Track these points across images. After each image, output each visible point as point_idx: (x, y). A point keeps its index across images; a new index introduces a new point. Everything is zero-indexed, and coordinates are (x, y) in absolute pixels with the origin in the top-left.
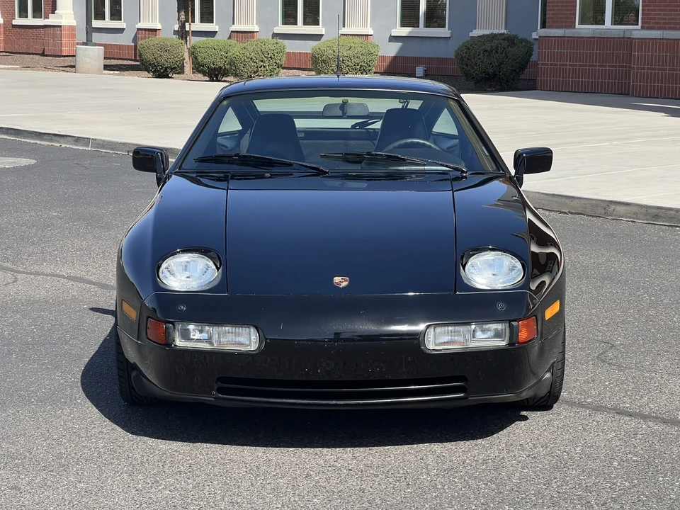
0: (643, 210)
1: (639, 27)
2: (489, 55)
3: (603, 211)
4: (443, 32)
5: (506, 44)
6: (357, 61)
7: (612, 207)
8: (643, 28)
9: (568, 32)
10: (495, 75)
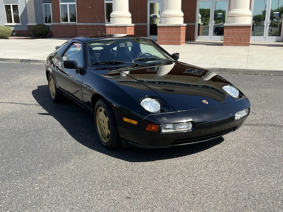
1: (77, 22)
2: (40, 29)
4: (20, 24)
5: (43, 26)
6: (7, 31)
8: (78, 22)
9: (59, 24)
10: (42, 34)
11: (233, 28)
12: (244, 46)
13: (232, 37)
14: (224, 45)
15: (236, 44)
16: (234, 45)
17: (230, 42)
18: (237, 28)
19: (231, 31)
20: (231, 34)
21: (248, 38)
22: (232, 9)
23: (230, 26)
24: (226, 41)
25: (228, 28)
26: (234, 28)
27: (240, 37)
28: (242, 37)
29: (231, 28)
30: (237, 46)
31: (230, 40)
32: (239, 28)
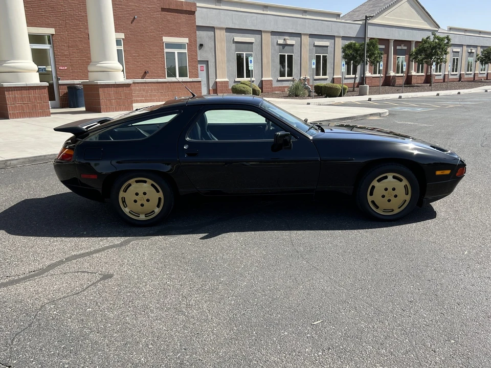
0: (27, 160)
3: (4, 165)
7: (9, 162)
11: (19, 90)
12: (43, 116)
13: (21, 104)
14: (11, 118)
15: (30, 115)
16: (27, 117)
17: (20, 113)
18: (26, 90)
19: (17, 94)
20: (18, 100)
21: (46, 105)
22: (8, 61)
23: (14, 87)
24: (12, 111)
25: (12, 91)
26: (22, 90)
27: (33, 103)
28: (37, 103)
29: (17, 90)
30: (32, 117)
31: (19, 110)
32: (29, 90)
